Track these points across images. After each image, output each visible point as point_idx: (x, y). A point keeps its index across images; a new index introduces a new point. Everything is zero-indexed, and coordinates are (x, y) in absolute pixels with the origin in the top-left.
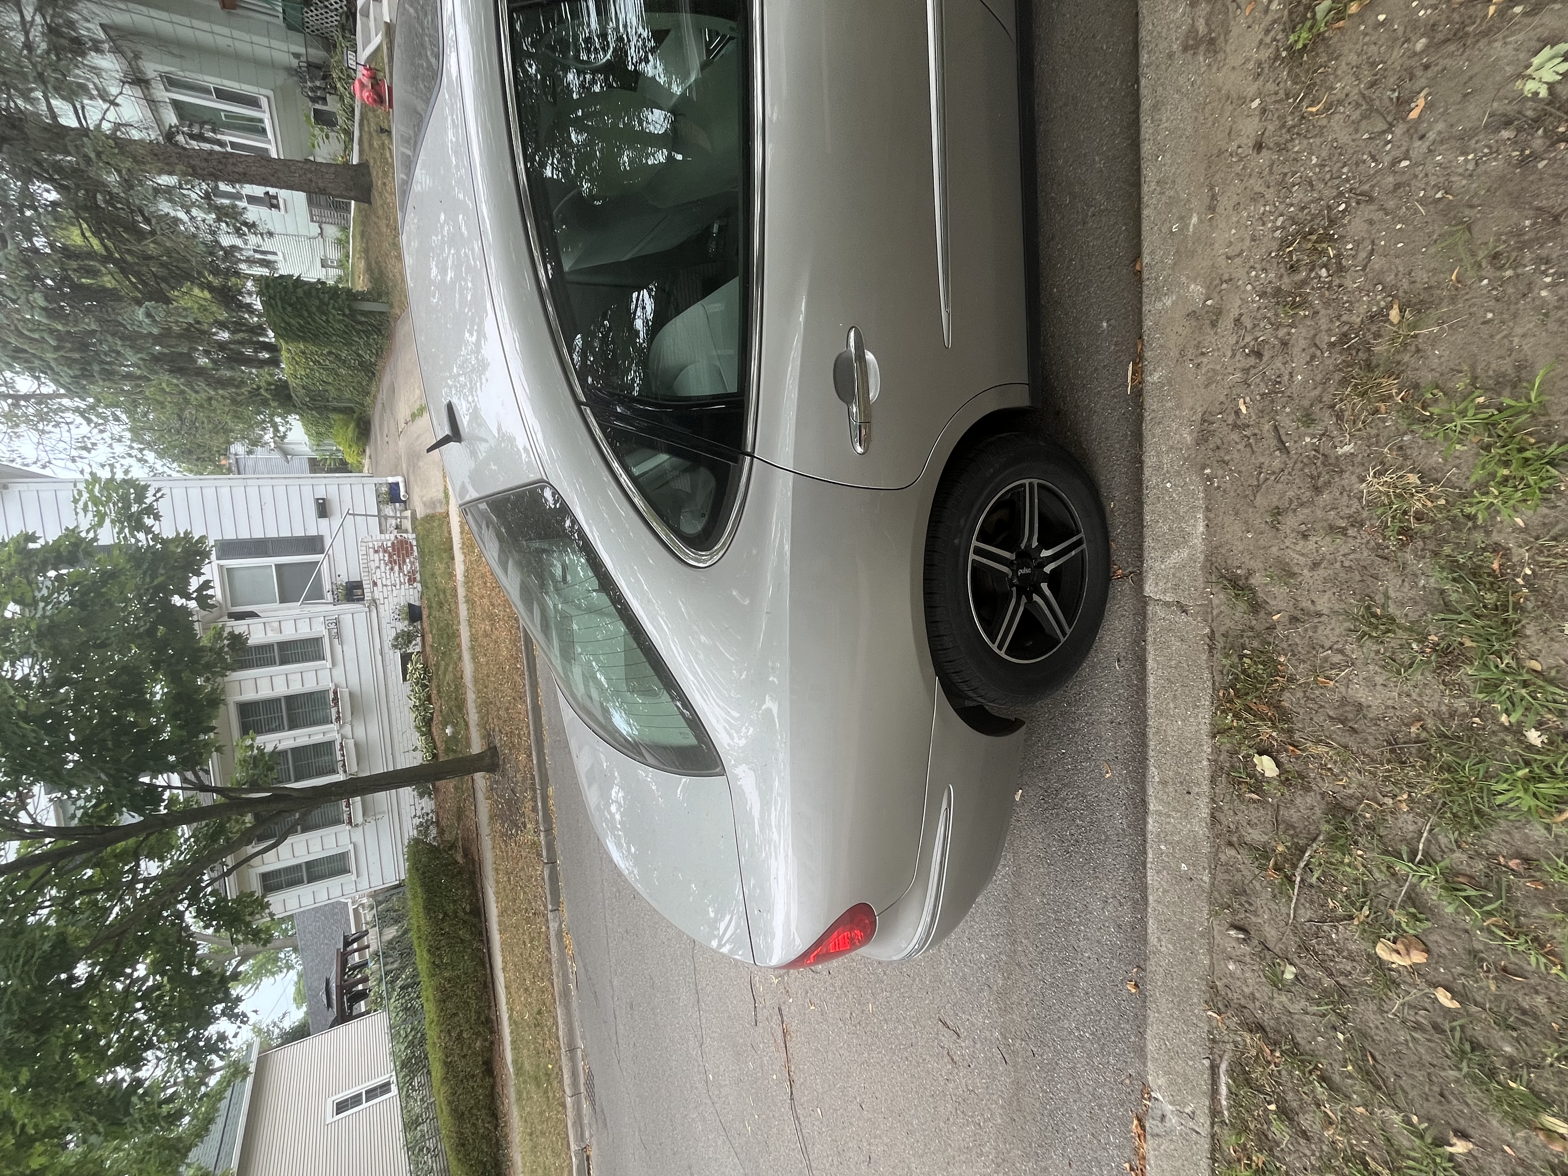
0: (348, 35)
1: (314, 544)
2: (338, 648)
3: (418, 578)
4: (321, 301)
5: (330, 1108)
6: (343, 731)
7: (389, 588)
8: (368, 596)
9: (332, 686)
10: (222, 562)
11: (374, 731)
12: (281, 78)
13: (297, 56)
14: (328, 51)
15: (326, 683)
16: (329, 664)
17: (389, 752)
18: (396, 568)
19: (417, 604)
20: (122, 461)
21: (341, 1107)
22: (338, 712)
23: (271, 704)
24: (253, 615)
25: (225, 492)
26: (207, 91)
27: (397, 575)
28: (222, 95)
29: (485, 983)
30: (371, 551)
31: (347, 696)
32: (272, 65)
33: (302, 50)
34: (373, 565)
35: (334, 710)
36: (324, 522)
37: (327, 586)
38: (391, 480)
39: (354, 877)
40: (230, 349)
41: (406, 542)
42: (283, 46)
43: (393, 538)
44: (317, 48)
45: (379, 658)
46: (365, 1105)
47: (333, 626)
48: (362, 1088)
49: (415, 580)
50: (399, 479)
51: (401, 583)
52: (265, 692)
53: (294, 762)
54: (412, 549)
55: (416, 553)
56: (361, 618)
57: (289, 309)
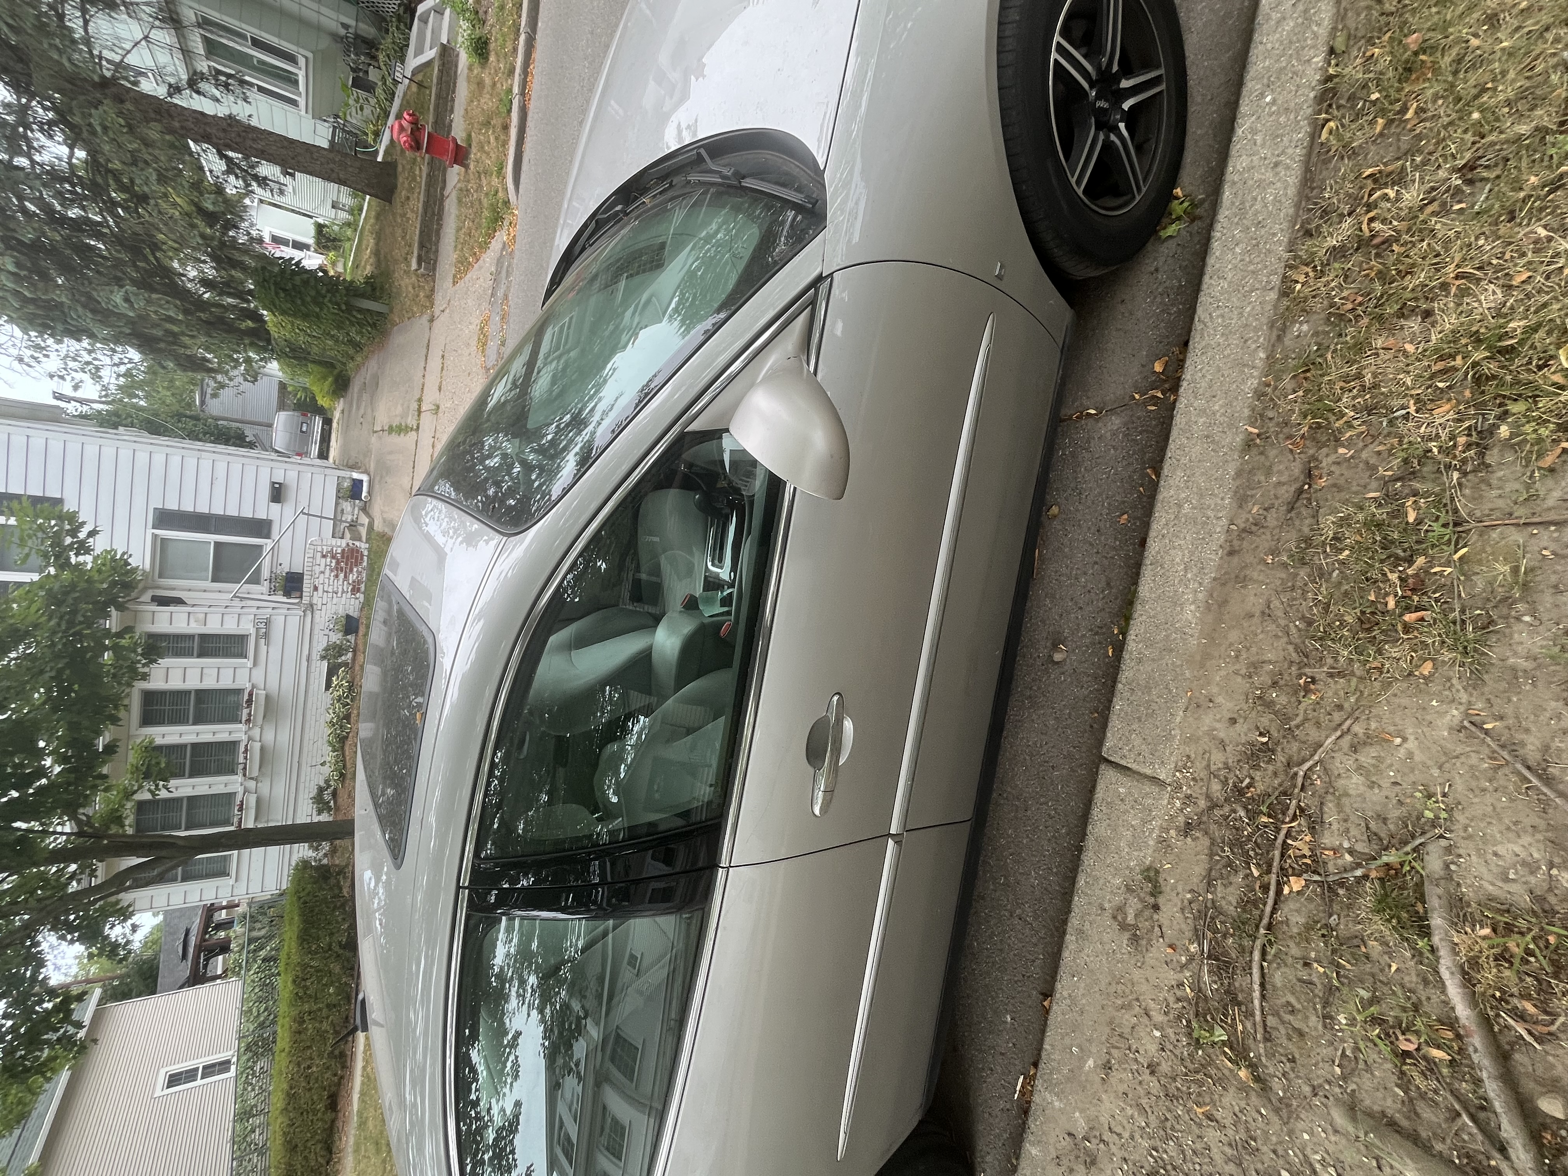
0: (402, 26)
1: (261, 528)
2: (263, 648)
3: (363, 589)
4: (318, 292)
5: (162, 1079)
6: (250, 733)
7: (330, 595)
8: (305, 600)
9: (248, 686)
10: (157, 532)
11: (284, 737)
12: (325, 43)
13: (345, 26)
14: (379, 29)
15: (243, 682)
16: (249, 663)
17: (296, 759)
18: (342, 576)
19: (355, 614)
20: (74, 374)
21: (174, 1080)
22: (250, 714)
23: (180, 696)
24: (179, 601)
25: (175, 460)
26: (243, 37)
27: (340, 582)
28: (257, 43)
29: (347, 1017)
30: (319, 554)
31: (262, 701)
32: (318, 28)
33: (353, 23)
34: (317, 569)
35: (245, 712)
36: (275, 507)
37: (265, 573)
38: (356, 476)
39: (231, 881)
40: (211, 313)
41: (358, 551)
42: (333, 14)
43: (344, 545)
44: (367, 24)
45: (305, 663)
46: (199, 1082)
47: (262, 626)
48: (200, 1062)
49: (359, 590)
50: (365, 478)
51: (343, 592)
52: (175, 683)
53: (192, 756)
54: (362, 559)
55: (365, 564)
56: (294, 621)
57: (282, 295)
